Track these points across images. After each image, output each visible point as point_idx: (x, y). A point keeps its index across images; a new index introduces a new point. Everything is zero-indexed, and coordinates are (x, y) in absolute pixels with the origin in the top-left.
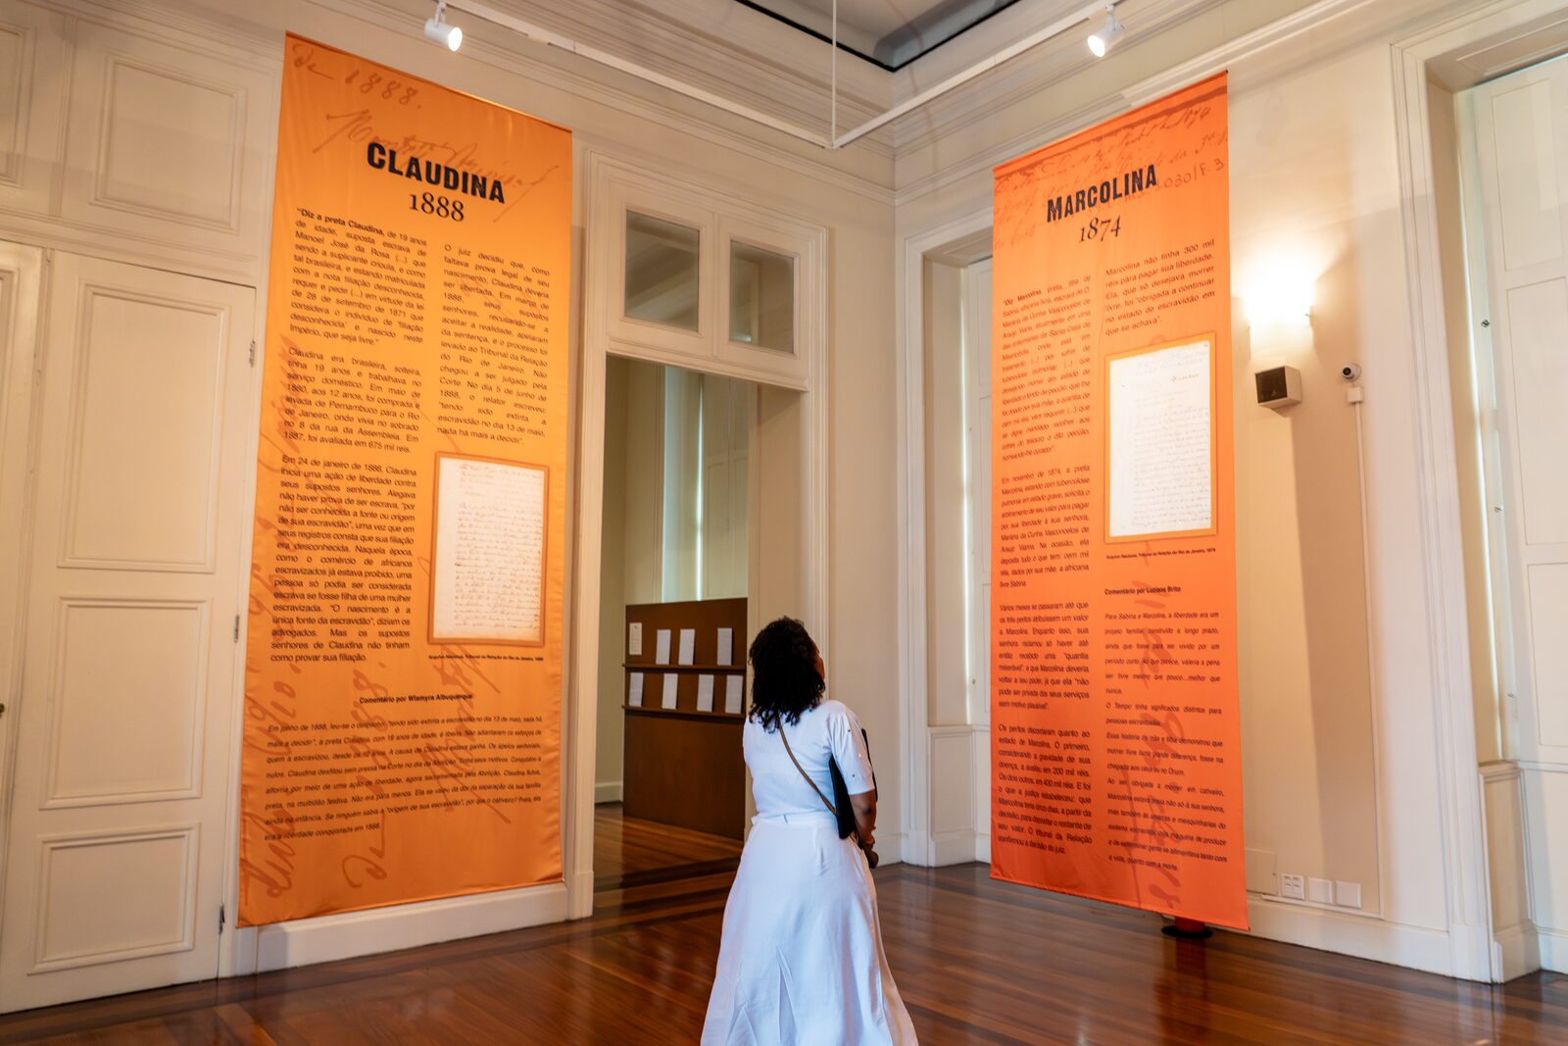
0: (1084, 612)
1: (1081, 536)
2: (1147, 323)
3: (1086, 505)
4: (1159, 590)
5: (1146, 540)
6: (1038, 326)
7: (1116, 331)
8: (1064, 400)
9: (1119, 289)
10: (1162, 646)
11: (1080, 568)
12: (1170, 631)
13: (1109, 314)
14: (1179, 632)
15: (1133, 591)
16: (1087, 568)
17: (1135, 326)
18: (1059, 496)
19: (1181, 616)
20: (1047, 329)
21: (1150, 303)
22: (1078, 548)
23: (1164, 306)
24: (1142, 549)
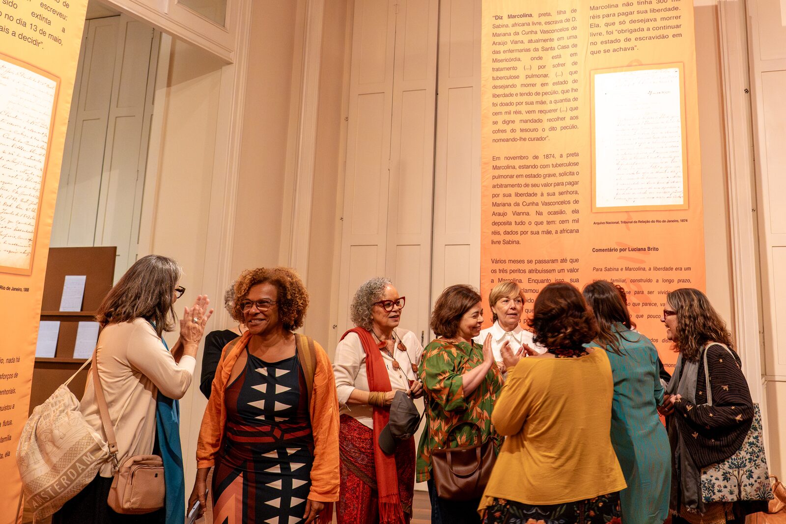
0: (575, 265)
1: (574, 207)
2: (625, 49)
3: (577, 183)
4: (639, 250)
5: (628, 211)
6: (530, 41)
7: (599, 52)
8: (556, 102)
9: (602, 22)
10: (643, 293)
11: (572, 231)
12: (650, 281)
13: (592, 39)
14: (657, 281)
15: (616, 250)
16: (577, 231)
17: (615, 50)
18: (554, 175)
19: (659, 269)
20: (539, 45)
21: (627, 35)
22: (570, 216)
23: (641, 39)
24: (624, 217)
